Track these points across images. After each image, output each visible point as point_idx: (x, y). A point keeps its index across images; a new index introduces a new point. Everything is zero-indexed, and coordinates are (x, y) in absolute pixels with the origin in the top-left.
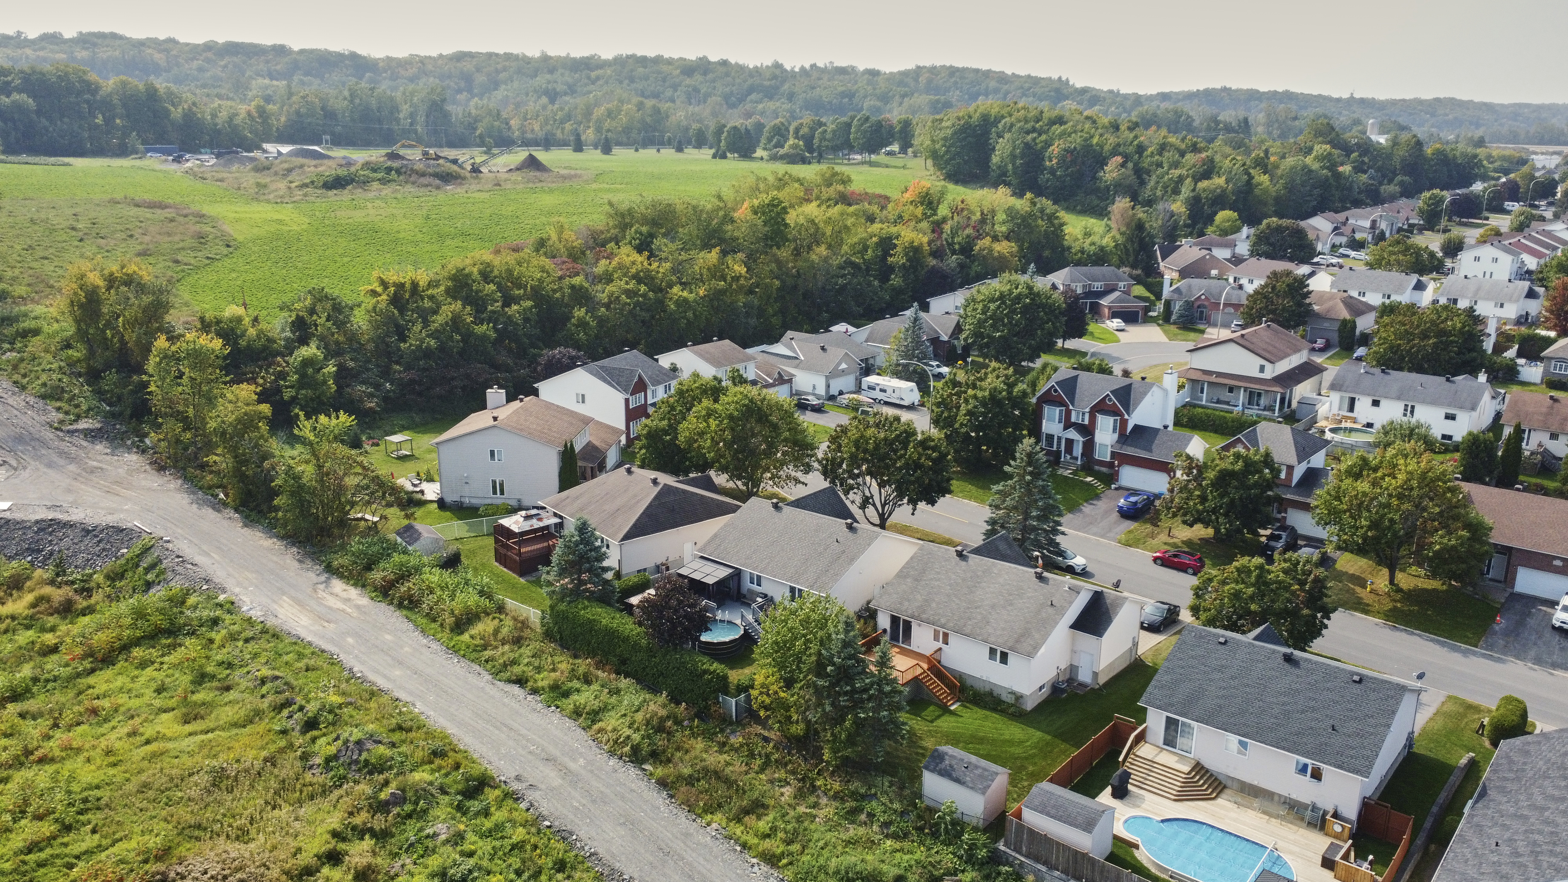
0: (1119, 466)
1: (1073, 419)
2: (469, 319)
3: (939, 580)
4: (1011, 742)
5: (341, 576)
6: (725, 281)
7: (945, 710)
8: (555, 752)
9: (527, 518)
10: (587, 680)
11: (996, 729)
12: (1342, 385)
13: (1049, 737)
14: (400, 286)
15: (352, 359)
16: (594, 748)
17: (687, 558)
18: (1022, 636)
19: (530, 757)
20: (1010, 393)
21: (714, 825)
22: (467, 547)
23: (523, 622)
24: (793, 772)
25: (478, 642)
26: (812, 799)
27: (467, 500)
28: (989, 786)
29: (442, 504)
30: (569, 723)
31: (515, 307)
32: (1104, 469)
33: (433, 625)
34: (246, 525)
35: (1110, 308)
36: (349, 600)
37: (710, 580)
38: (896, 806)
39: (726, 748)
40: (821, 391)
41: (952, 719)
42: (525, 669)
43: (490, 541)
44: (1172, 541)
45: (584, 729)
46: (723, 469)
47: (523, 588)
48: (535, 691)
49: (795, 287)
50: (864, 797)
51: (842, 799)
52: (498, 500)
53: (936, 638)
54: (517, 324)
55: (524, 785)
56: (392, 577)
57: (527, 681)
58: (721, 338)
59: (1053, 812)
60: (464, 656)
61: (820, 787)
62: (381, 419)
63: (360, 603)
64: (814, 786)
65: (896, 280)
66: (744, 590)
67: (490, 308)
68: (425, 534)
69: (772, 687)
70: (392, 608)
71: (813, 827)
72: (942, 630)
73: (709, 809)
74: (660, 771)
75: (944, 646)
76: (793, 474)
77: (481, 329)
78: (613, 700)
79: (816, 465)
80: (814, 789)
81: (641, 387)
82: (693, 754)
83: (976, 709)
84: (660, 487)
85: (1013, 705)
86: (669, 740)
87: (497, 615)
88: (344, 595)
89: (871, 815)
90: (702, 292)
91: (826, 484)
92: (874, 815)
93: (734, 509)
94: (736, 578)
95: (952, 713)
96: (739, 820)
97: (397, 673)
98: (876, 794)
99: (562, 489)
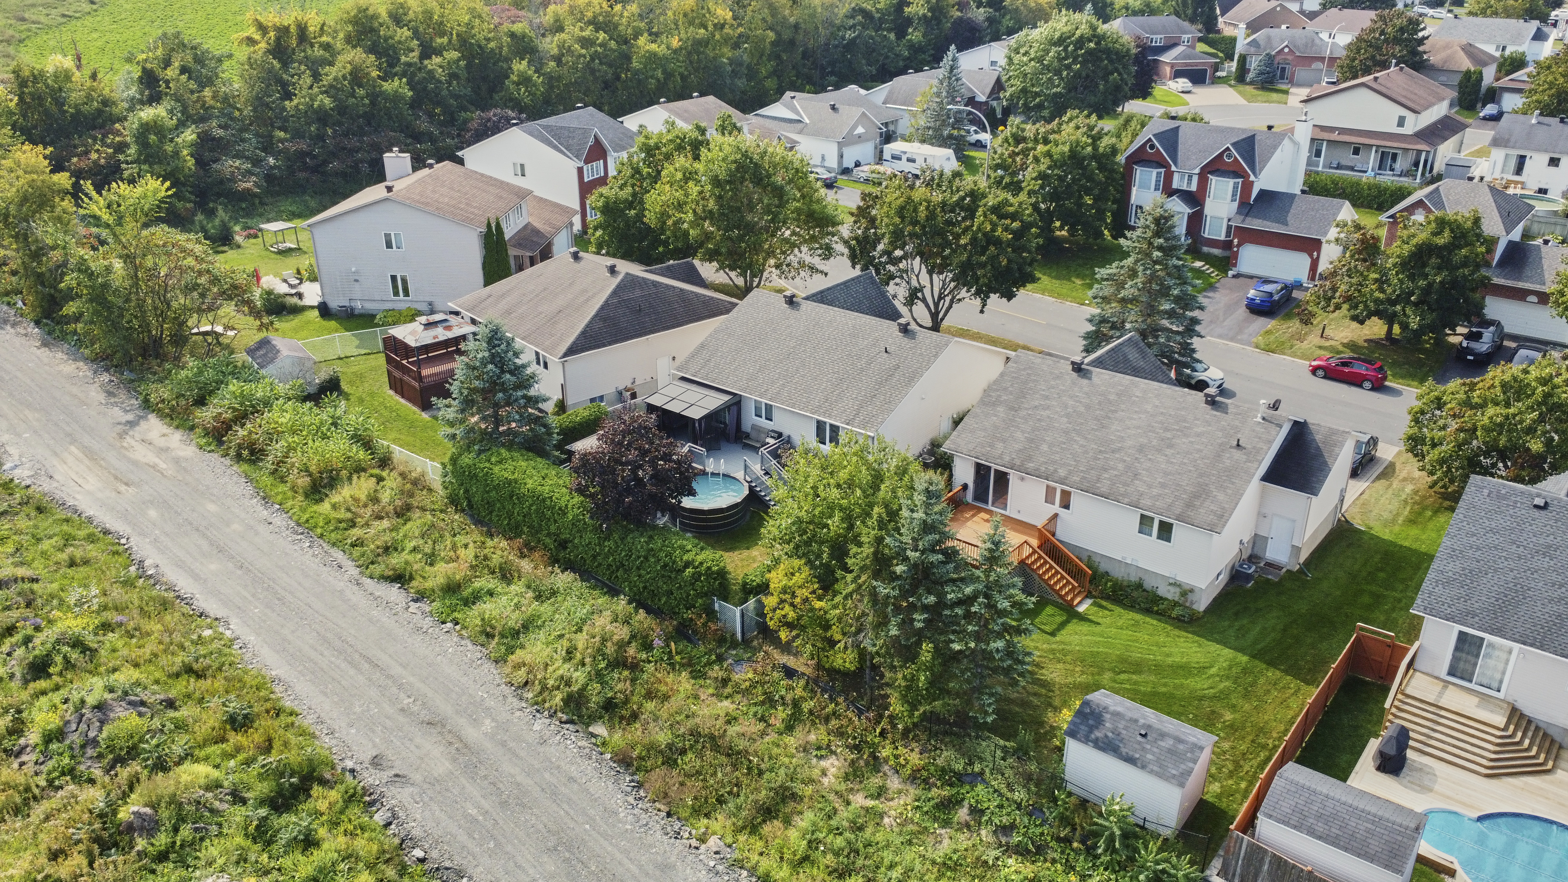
0: (1239, 246)
1: (1175, 185)
2: (375, 74)
3: (1048, 408)
4: (1184, 670)
5: (161, 414)
6: (706, 28)
7: (1071, 614)
8: (445, 708)
9: (429, 325)
10: (506, 575)
11: (1157, 644)
12: (1508, 140)
13: (1245, 659)
14: (283, 31)
15: (220, 126)
16: (510, 699)
17: (662, 379)
18: (1196, 496)
19: (401, 719)
20: (1095, 148)
21: (713, 842)
22: (354, 369)
23: (415, 483)
24: (840, 733)
25: (343, 514)
26: (875, 781)
27: (359, 305)
28: (1190, 772)
29: (324, 310)
30: (473, 651)
31: (437, 60)
32: (1216, 251)
33: (282, 488)
34: (45, 344)
35: (1172, 66)
36: (167, 449)
37: (696, 413)
38: (1019, 795)
39: (728, 690)
40: (832, 162)
41: (1084, 627)
42: (410, 558)
43: (381, 360)
44: (1327, 344)
45: (497, 662)
46: (711, 256)
47: (425, 428)
48: (421, 596)
49: (792, 43)
50: (960, 778)
51: (925, 781)
52: (401, 303)
53: (1050, 499)
54: (440, 82)
55: (386, 775)
56: (228, 415)
57: (411, 578)
58: (702, 94)
59: (1320, 827)
60: (321, 536)
61: (886, 760)
62: (262, 204)
63: (181, 454)
64: (876, 758)
65: (915, 35)
66: (746, 426)
67: (403, 59)
68: (285, 352)
69: (798, 592)
70: (227, 461)
71: (879, 837)
72: (1059, 487)
73: (702, 810)
74: (618, 738)
75: (1062, 512)
76: (808, 259)
77: (389, 86)
78: (545, 608)
79: (840, 247)
80: (875, 764)
81: (598, 152)
82: (675, 703)
83: (1118, 610)
84: (620, 278)
85: (1176, 604)
86: (633, 681)
87: (376, 471)
88: (162, 442)
89: (977, 812)
90: (675, 43)
91: (857, 272)
92: (982, 812)
93: (727, 309)
94: (734, 409)
95: (1082, 618)
96: (753, 828)
97: (213, 567)
98: (982, 773)
99: (485, 286)
